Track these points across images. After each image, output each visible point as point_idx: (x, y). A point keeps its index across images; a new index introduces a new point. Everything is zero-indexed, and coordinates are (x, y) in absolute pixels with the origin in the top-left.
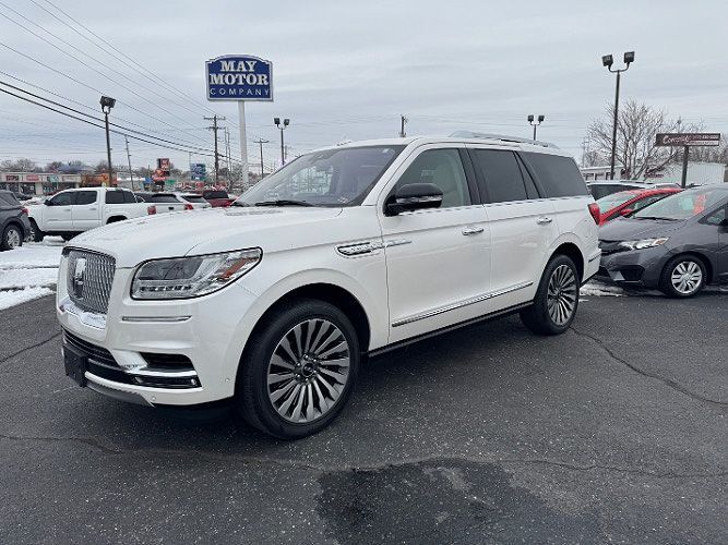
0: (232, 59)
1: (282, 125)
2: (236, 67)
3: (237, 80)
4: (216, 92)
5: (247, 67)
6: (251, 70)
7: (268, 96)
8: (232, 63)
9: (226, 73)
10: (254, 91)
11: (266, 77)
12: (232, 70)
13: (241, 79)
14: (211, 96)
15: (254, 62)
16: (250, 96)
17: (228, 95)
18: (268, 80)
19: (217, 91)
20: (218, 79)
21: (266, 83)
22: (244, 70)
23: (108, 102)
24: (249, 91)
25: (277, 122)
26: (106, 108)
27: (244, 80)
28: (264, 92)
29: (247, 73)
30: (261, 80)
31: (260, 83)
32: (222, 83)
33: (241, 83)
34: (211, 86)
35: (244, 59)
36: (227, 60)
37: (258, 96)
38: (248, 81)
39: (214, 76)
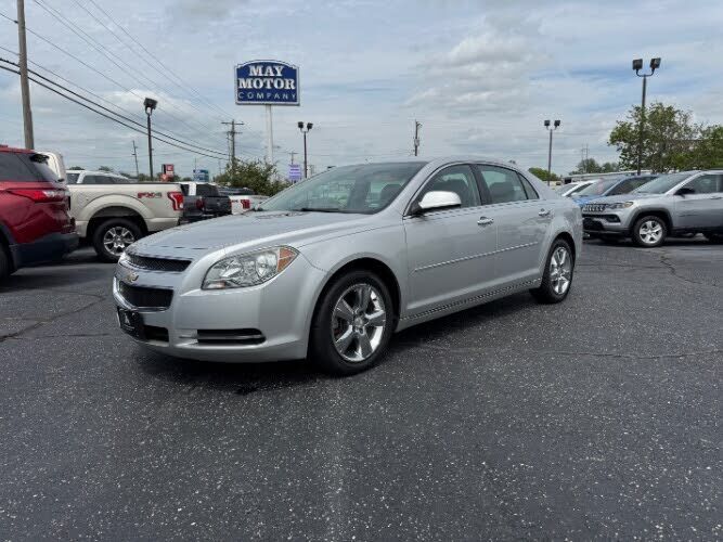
0: (260, 64)
1: (305, 129)
2: (263, 72)
3: (265, 84)
4: (245, 96)
5: (275, 72)
6: (279, 74)
7: (295, 101)
8: (260, 68)
9: (254, 77)
10: (281, 96)
11: (293, 82)
12: (261, 74)
13: (268, 84)
14: (239, 99)
15: (282, 67)
16: (277, 100)
17: (255, 99)
18: (295, 84)
20: (246, 84)
21: (293, 88)
22: (272, 75)
23: (150, 104)
24: (277, 96)
25: (301, 125)
26: (149, 109)
27: (272, 85)
28: (290, 97)
29: (274, 78)
30: (288, 84)
31: (288, 88)
32: (250, 87)
33: (269, 87)
34: (240, 90)
35: (272, 65)
36: (256, 65)
37: (285, 100)
38: (276, 86)
39: (242, 81)
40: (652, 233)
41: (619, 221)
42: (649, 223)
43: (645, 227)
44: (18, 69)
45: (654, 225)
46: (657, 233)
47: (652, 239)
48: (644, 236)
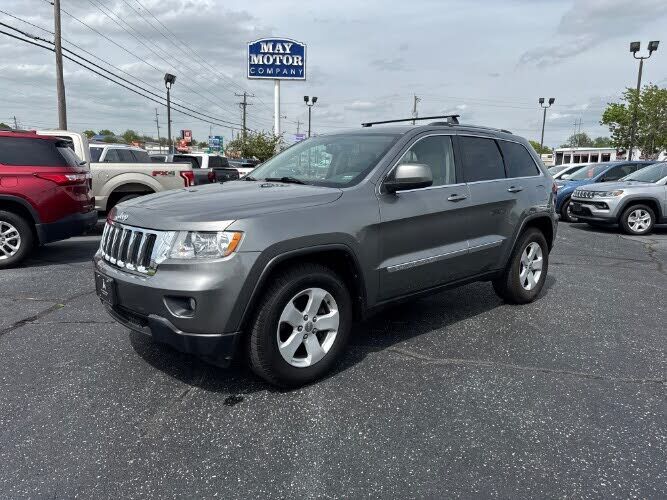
0: (270, 41)
1: (310, 102)
2: (274, 48)
3: (275, 60)
5: (284, 49)
6: (288, 51)
7: (302, 76)
8: (270, 45)
9: (265, 54)
10: (289, 71)
11: (300, 58)
12: (271, 51)
13: (278, 60)
15: (291, 45)
16: (285, 75)
17: (265, 74)
18: (302, 61)
19: (256, 70)
20: (257, 60)
21: (300, 64)
22: (282, 51)
23: (170, 79)
24: (285, 71)
25: (306, 99)
26: (169, 84)
27: (281, 61)
28: (298, 72)
29: (283, 54)
30: (296, 61)
31: (295, 64)
32: (261, 63)
33: (278, 63)
34: (251, 66)
35: (282, 42)
36: (267, 42)
37: (293, 75)
38: (285, 62)
39: (254, 57)
40: (640, 221)
41: (607, 208)
42: (638, 212)
43: (634, 215)
44: (53, 47)
45: (643, 214)
46: (646, 221)
47: (640, 227)
48: (632, 224)
